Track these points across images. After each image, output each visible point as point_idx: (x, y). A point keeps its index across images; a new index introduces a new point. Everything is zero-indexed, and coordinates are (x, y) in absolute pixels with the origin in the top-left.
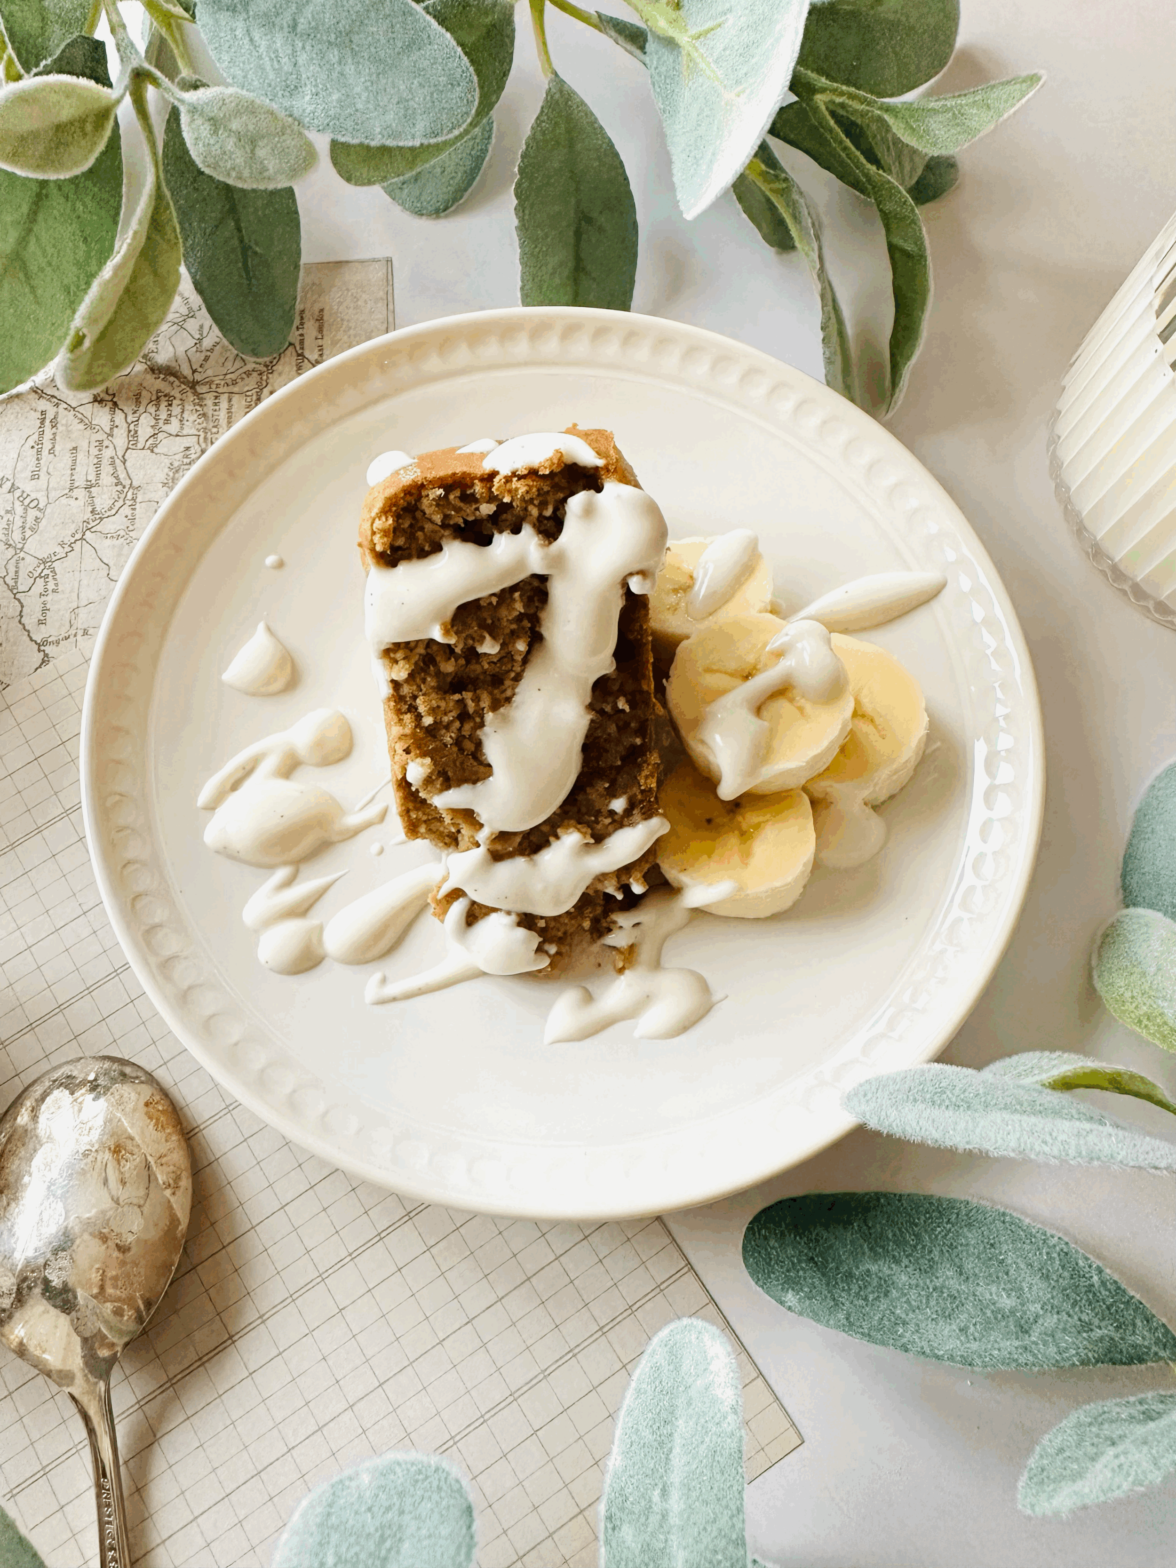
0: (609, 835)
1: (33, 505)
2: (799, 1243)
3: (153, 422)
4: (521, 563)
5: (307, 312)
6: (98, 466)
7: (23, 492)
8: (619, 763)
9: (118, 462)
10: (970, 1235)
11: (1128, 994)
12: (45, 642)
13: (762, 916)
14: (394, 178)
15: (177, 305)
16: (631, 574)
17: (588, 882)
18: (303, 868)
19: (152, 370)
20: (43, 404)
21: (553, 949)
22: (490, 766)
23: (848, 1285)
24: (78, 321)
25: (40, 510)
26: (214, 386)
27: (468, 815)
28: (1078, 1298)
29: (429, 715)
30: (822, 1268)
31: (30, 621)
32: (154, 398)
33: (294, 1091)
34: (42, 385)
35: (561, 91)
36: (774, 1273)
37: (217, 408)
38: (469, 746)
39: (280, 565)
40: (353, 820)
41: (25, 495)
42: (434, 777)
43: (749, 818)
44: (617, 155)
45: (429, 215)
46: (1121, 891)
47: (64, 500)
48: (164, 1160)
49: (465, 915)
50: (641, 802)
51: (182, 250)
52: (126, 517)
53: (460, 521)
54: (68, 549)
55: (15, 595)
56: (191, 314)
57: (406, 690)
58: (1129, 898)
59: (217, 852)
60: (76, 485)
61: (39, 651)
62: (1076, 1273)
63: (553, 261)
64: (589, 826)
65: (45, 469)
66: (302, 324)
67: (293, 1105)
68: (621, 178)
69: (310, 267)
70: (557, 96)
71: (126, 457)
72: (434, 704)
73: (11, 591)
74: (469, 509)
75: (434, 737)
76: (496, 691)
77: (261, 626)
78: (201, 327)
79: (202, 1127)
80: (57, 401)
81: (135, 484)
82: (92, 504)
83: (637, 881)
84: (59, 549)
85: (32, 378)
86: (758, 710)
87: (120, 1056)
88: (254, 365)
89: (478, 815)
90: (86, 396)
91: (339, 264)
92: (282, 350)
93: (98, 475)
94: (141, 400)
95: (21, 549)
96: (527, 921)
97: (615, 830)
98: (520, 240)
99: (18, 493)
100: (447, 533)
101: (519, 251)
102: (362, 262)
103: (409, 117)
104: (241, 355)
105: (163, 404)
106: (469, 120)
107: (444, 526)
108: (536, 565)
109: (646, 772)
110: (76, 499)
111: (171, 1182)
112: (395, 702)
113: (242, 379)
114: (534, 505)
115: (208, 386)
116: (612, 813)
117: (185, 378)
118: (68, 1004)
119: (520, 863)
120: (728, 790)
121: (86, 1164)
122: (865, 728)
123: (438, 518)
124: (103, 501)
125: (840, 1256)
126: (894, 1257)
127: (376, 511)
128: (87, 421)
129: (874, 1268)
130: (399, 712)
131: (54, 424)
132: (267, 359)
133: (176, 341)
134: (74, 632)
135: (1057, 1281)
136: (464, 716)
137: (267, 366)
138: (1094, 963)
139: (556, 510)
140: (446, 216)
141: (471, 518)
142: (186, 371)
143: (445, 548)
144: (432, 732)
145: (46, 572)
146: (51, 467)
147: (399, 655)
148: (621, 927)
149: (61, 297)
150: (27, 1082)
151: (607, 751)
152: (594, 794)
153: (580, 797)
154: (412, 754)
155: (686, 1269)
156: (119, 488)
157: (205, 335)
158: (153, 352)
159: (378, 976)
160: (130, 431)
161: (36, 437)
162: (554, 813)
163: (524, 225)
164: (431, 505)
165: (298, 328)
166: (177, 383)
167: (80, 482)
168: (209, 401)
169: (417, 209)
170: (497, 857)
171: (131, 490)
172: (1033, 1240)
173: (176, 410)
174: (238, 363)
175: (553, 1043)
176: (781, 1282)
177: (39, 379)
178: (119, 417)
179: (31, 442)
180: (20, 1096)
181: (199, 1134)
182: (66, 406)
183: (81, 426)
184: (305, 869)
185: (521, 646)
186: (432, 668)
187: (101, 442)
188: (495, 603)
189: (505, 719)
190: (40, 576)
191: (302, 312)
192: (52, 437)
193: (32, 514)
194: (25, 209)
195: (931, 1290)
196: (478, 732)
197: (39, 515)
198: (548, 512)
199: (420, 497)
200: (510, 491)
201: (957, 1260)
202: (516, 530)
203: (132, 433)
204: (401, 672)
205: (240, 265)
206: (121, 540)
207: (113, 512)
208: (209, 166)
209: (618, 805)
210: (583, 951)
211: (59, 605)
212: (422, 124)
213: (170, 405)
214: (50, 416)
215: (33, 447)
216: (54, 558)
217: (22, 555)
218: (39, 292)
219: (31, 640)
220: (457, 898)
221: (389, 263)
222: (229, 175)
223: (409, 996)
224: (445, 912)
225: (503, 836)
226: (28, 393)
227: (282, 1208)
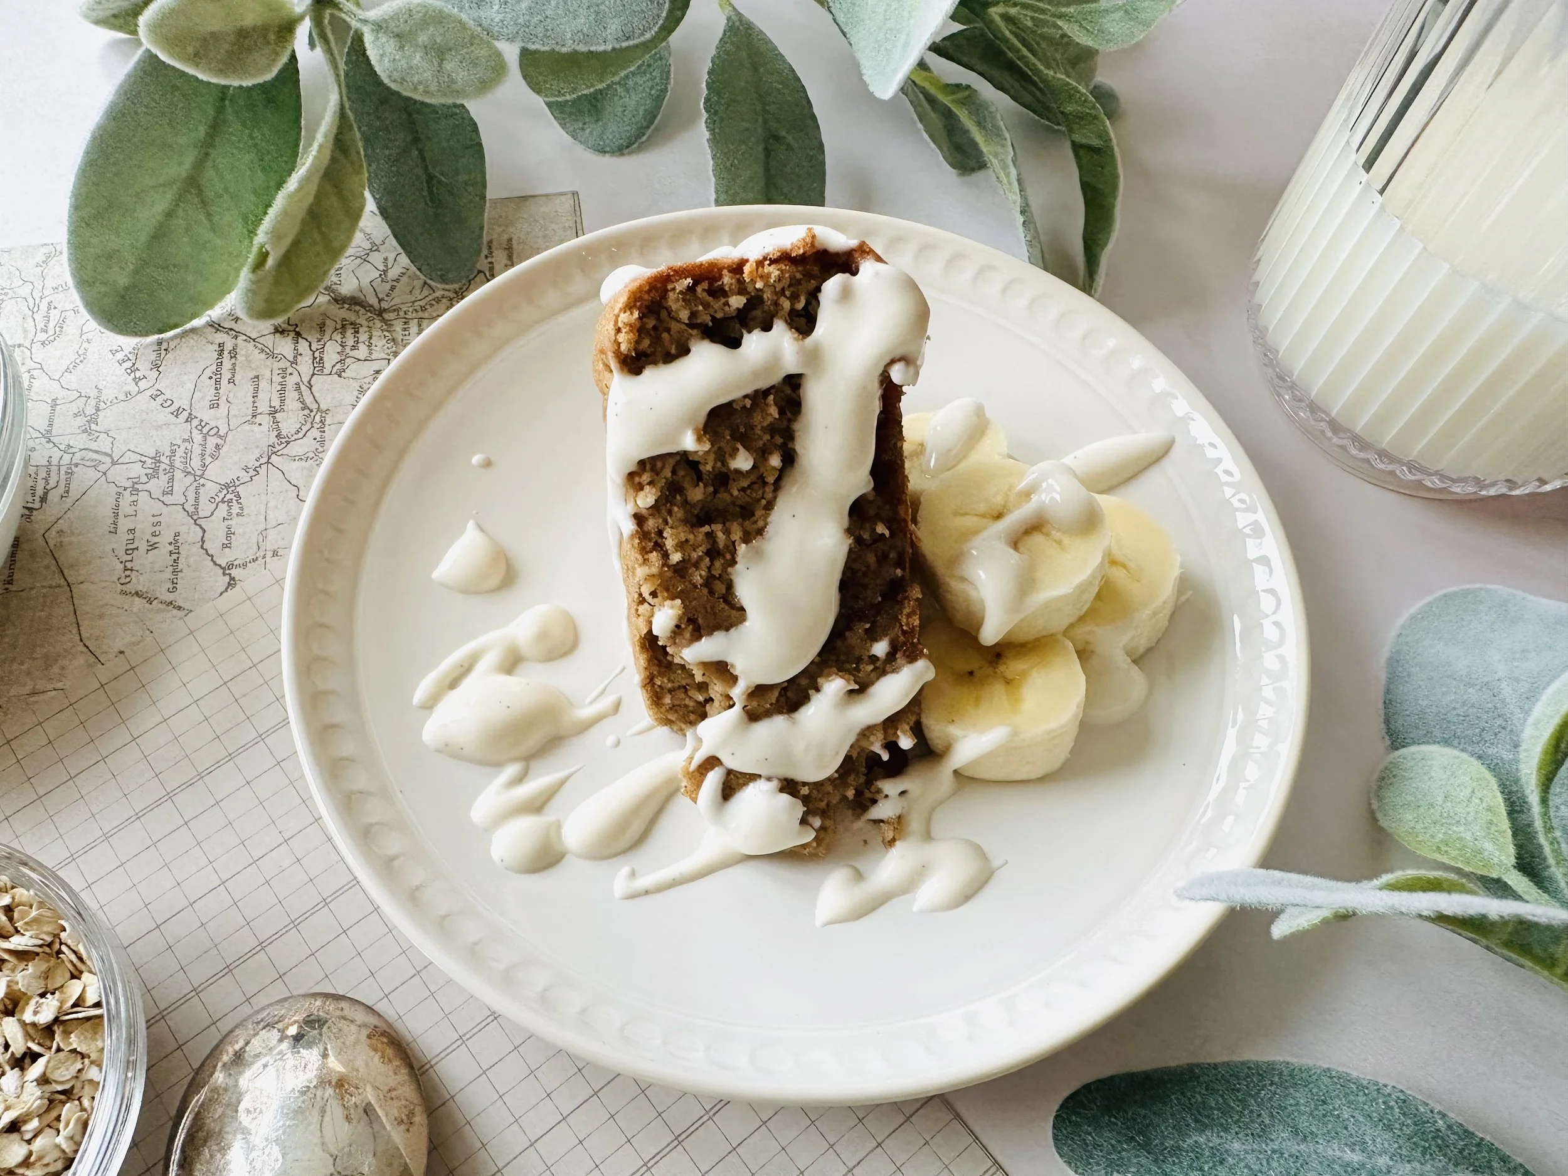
0: (872, 683)
1: (212, 432)
2: (1116, 1124)
3: (339, 349)
4: (775, 359)
5: (495, 243)
6: (282, 391)
7: (201, 421)
8: (880, 599)
9: (303, 388)
10: (1298, 1095)
11: (1419, 826)
12: (231, 566)
13: (1033, 776)
14: (584, 89)
15: (359, 240)
16: (893, 362)
17: (852, 739)
18: (532, 764)
19: (336, 300)
20: (221, 337)
21: (817, 822)
22: (742, 609)
23: (1178, 1158)
24: (261, 236)
25: (220, 437)
26: (402, 314)
27: (722, 670)
28: (1427, 1145)
29: (677, 551)
30: (1146, 1146)
31: (213, 546)
32: (339, 326)
33: (545, 990)
34: (219, 319)
35: (741, 21)
36: (1093, 1158)
37: (407, 333)
38: (720, 588)
39: (488, 464)
40: (585, 712)
41: (203, 424)
42: (683, 626)
43: (1013, 667)
44: (798, 80)
45: (612, 152)
46: (1387, 738)
47: (247, 427)
48: (393, 1094)
49: (721, 786)
50: (904, 644)
51: (366, 175)
52: (315, 439)
53: (707, 319)
54: (252, 473)
55: (195, 521)
56: (375, 248)
57: (651, 524)
58: (1396, 739)
59: (438, 751)
60: (259, 411)
61: (224, 574)
62: (1420, 1122)
63: (746, 174)
64: (850, 674)
65: (224, 398)
66: (491, 253)
67: (545, 1002)
68: (804, 103)
69: (495, 202)
70: (737, 24)
71: (312, 383)
72: (683, 537)
73: (191, 517)
74: (717, 304)
75: (683, 577)
76: (747, 523)
77: (471, 525)
78: (386, 259)
79: (432, 1063)
80: (234, 333)
81: (323, 407)
82: (278, 429)
83: (904, 732)
84: (243, 474)
85: (208, 312)
86: (1015, 544)
87: (333, 992)
88: (442, 292)
89: (732, 666)
90: (267, 326)
91: (525, 198)
92: (471, 277)
93: (282, 401)
94: (326, 328)
95: (201, 476)
96: (789, 786)
97: (878, 679)
98: (712, 152)
99: (195, 422)
100: (694, 332)
101: (711, 162)
102: (547, 196)
103: (600, 20)
104: (429, 282)
105: (349, 332)
106: (661, 22)
107: (691, 325)
108: (791, 363)
109: (906, 611)
110: (260, 424)
111: (404, 1117)
112: (640, 539)
113: (432, 305)
114: (786, 297)
115: (396, 313)
116: (874, 659)
117: (372, 306)
118: (270, 941)
119: (778, 723)
120: (990, 634)
121: (303, 1102)
122: (1118, 574)
123: (684, 315)
124: (290, 422)
125: (1162, 1132)
126: (1222, 1125)
127: (620, 305)
128: (268, 351)
129: (1202, 1140)
130: (644, 551)
131: (233, 354)
132: (456, 286)
133: (360, 273)
134: (262, 554)
135: (1401, 1129)
136: (713, 553)
137: (456, 293)
138: (1375, 805)
139: (808, 303)
140: (630, 154)
141: (719, 315)
142: (373, 300)
143: (693, 349)
144: (680, 570)
145: (229, 496)
146: (231, 395)
147: (646, 478)
148: (887, 796)
149: (239, 225)
150: (224, 1031)
151: (865, 587)
152: (854, 638)
153: (839, 643)
154: (660, 598)
155: (994, 1169)
156: (306, 412)
157: (390, 266)
158: (336, 284)
159: (626, 870)
160: (315, 358)
161: (214, 367)
162: (812, 662)
163: (715, 138)
164: (678, 300)
165: (486, 257)
166: (362, 311)
167: (263, 407)
168: (398, 326)
169: (600, 147)
170: (753, 716)
171: (319, 414)
172: (1366, 1091)
173: (363, 336)
174: (426, 292)
175: (826, 925)
176: (1103, 1166)
177: (215, 313)
178: (303, 346)
179: (208, 373)
180: (217, 1046)
181: (431, 1070)
182: (245, 338)
183: (263, 356)
184: (536, 766)
185: (775, 461)
186: (678, 497)
187: (284, 370)
188: (748, 406)
189: (759, 554)
190: (223, 501)
191: (490, 242)
192: (230, 367)
193: (212, 441)
194: (202, 130)
195: (1269, 1152)
196: (730, 570)
197: (219, 441)
198: (800, 305)
199: (664, 293)
200: (761, 277)
201: (1289, 1120)
202: (767, 327)
203: (318, 360)
204: (647, 499)
205: (425, 193)
206: (310, 462)
207: (301, 435)
208: (395, 81)
209: (880, 648)
210: (846, 830)
211: (246, 529)
212: (613, 27)
213: (358, 332)
214: (228, 346)
215: (211, 378)
216: (237, 483)
217: (202, 481)
218: (216, 218)
219: (215, 564)
220: (712, 768)
221: (576, 195)
222: (416, 89)
223: (661, 888)
224: (699, 785)
225: (759, 691)
226: (204, 327)
227: (531, 1146)
